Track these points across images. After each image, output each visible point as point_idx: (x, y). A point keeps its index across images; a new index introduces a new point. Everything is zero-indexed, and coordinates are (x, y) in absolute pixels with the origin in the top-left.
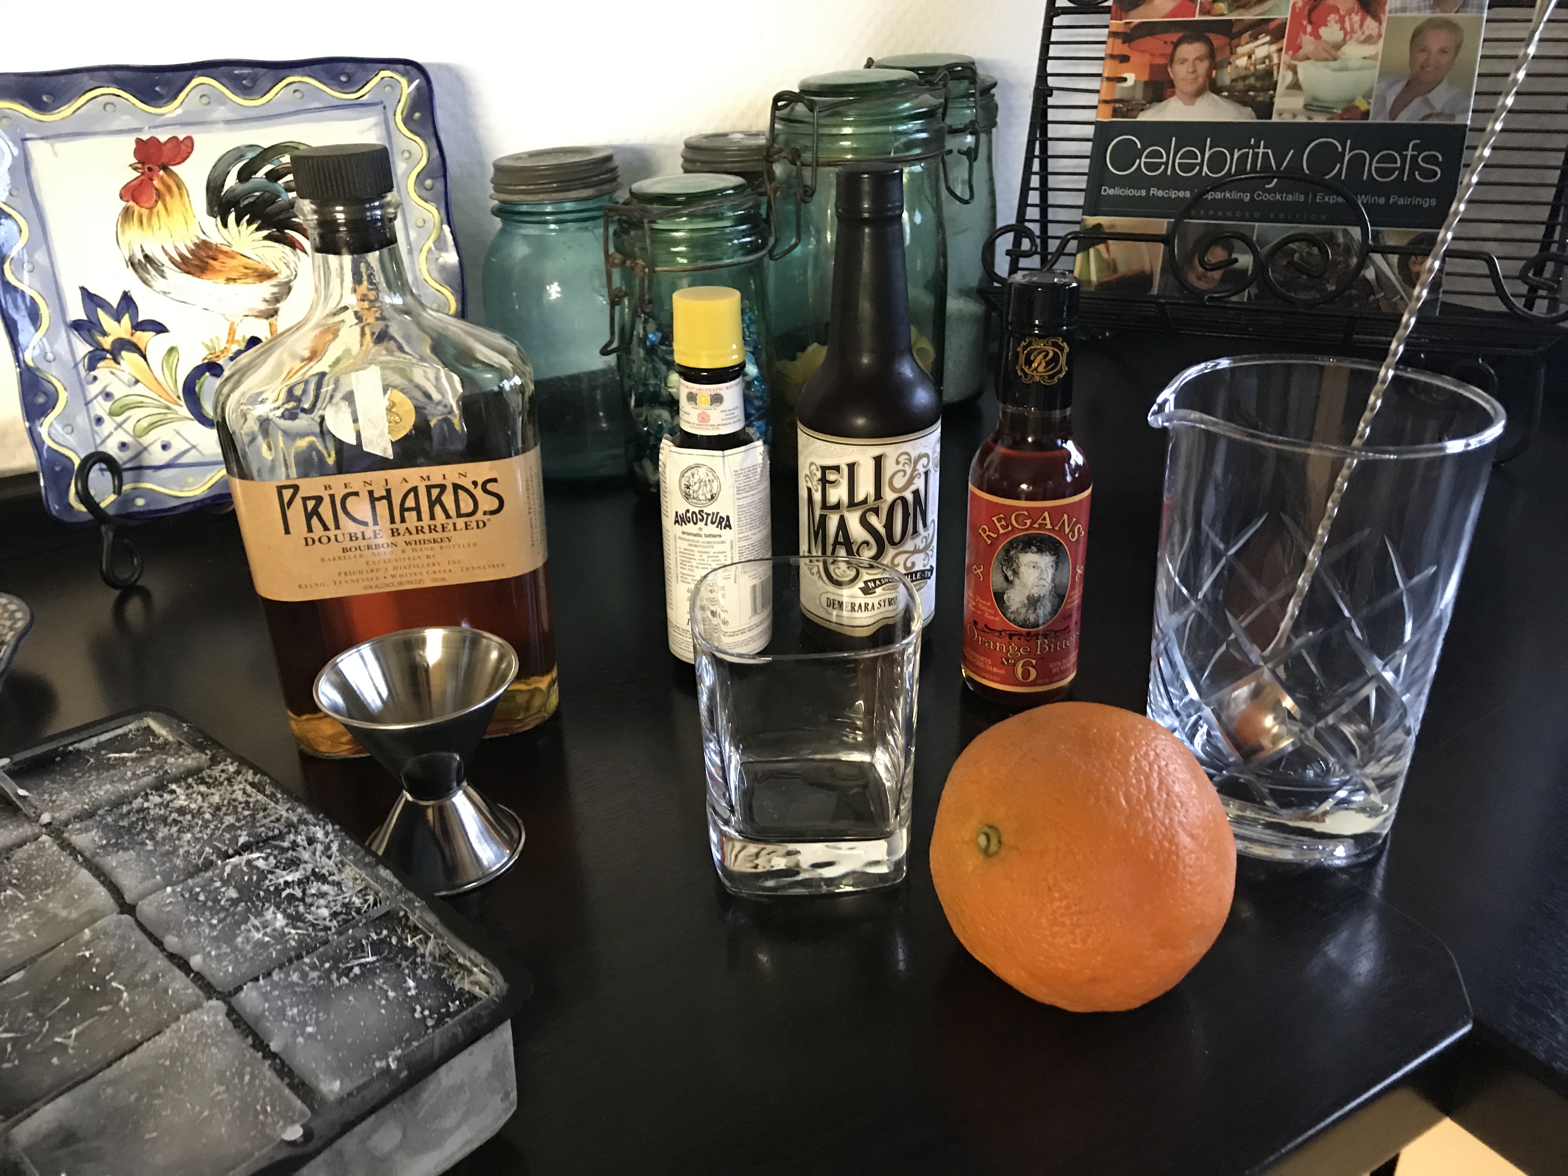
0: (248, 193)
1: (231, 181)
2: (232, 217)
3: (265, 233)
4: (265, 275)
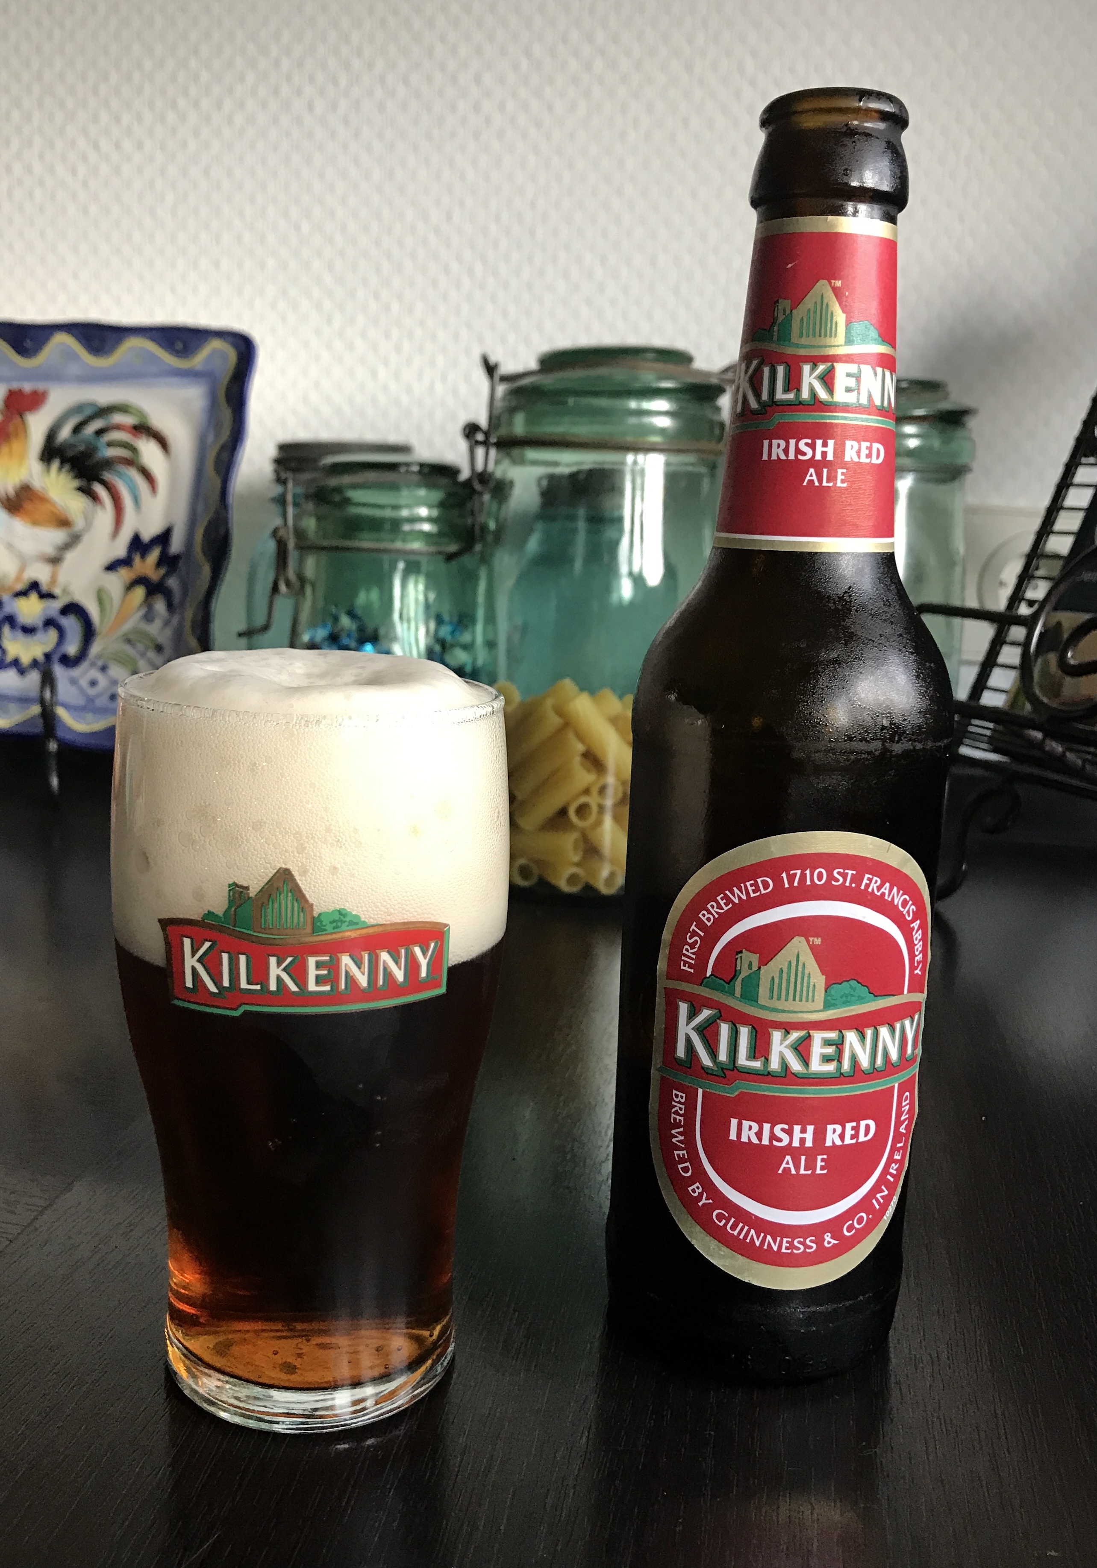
0: (74, 446)
1: (65, 433)
2: (56, 464)
3: (76, 483)
4: (63, 522)
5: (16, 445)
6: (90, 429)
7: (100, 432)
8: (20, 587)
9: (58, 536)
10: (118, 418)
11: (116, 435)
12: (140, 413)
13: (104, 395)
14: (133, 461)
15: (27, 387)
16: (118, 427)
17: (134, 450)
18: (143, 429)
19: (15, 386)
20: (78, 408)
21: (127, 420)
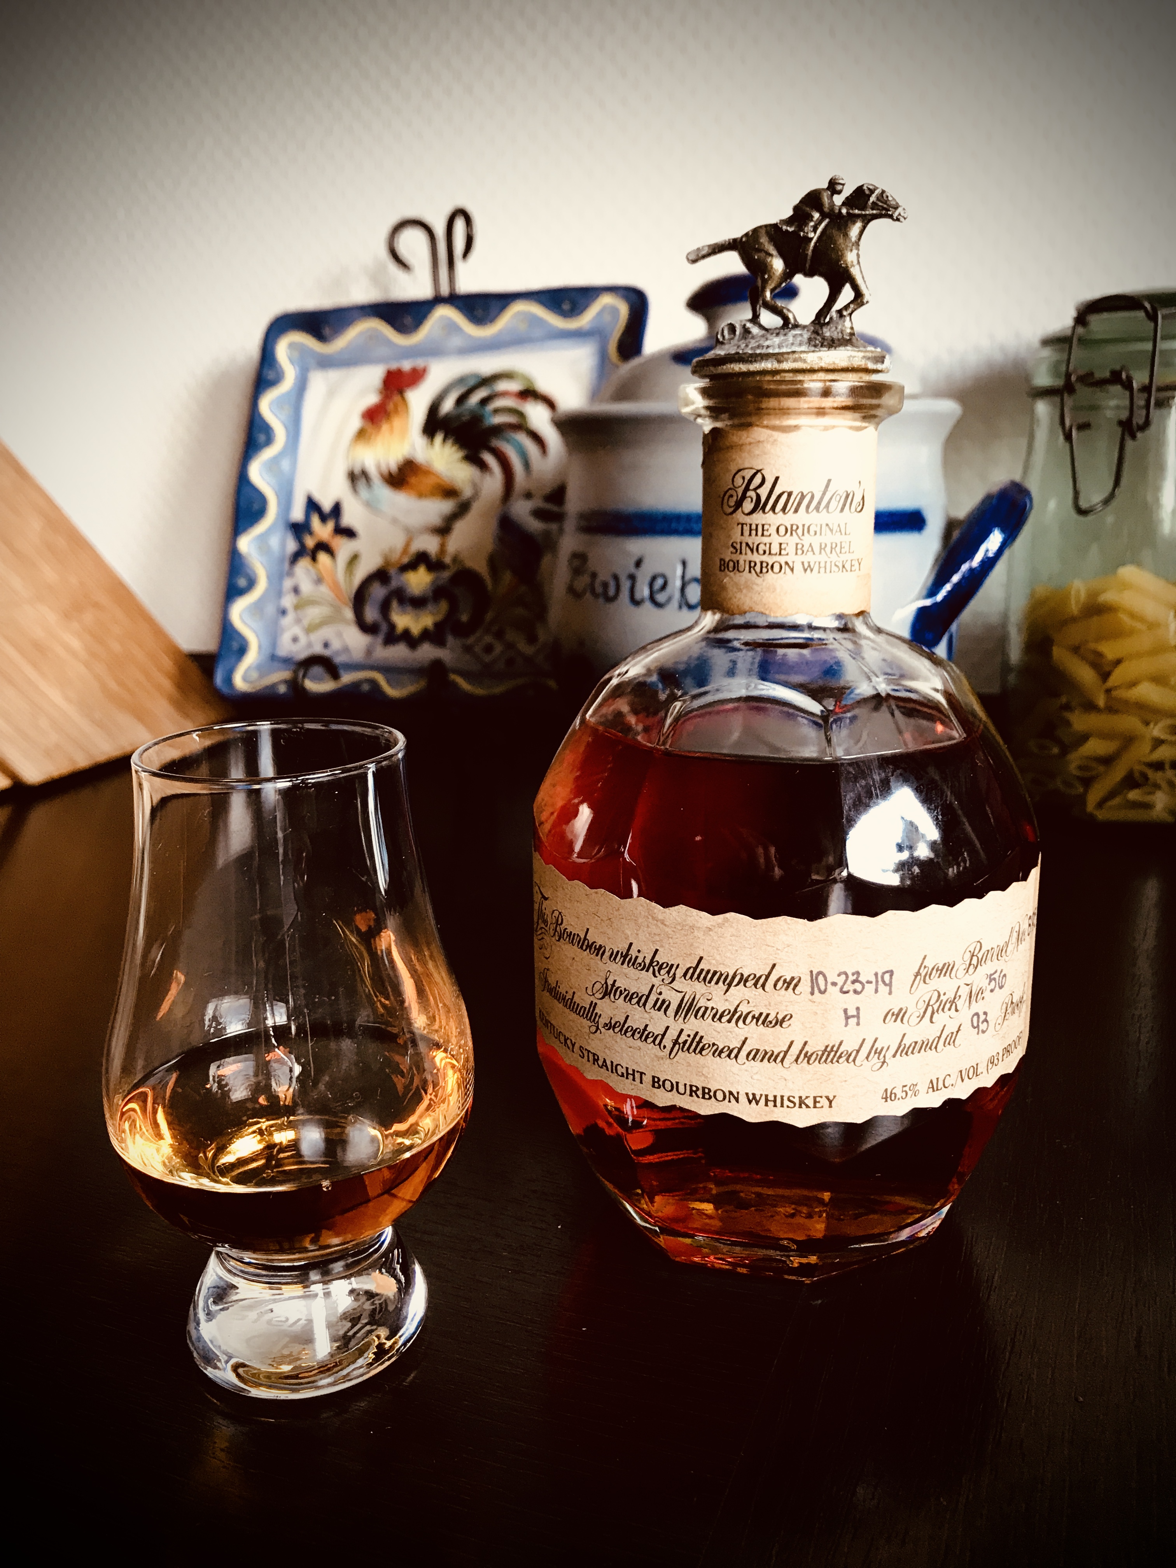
3: (462, 453)
4: (450, 493)
5: (397, 422)
6: (475, 399)
7: (484, 401)
8: (406, 560)
9: (446, 506)
10: (502, 386)
11: (499, 403)
12: (527, 379)
13: (486, 365)
14: (521, 425)
15: (407, 365)
16: (504, 394)
17: (521, 415)
18: (529, 393)
19: (394, 366)
20: (461, 380)
21: (514, 386)
